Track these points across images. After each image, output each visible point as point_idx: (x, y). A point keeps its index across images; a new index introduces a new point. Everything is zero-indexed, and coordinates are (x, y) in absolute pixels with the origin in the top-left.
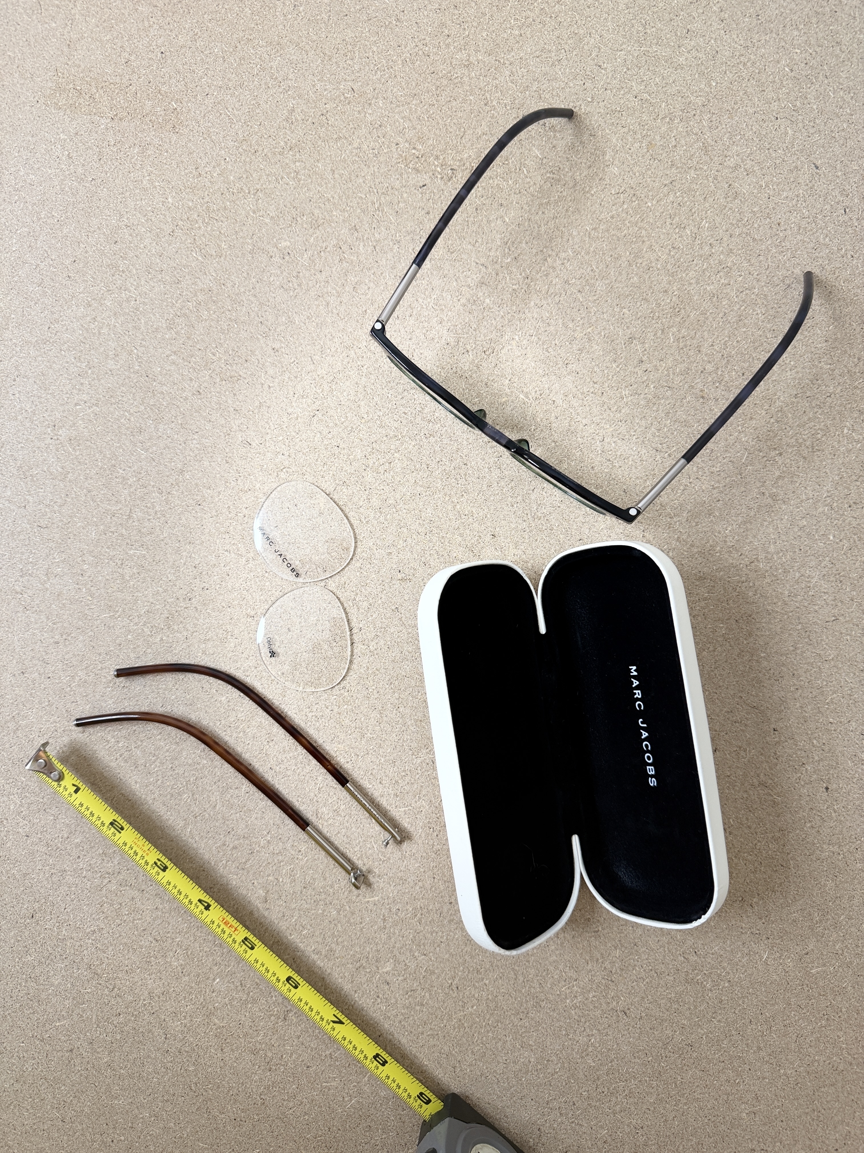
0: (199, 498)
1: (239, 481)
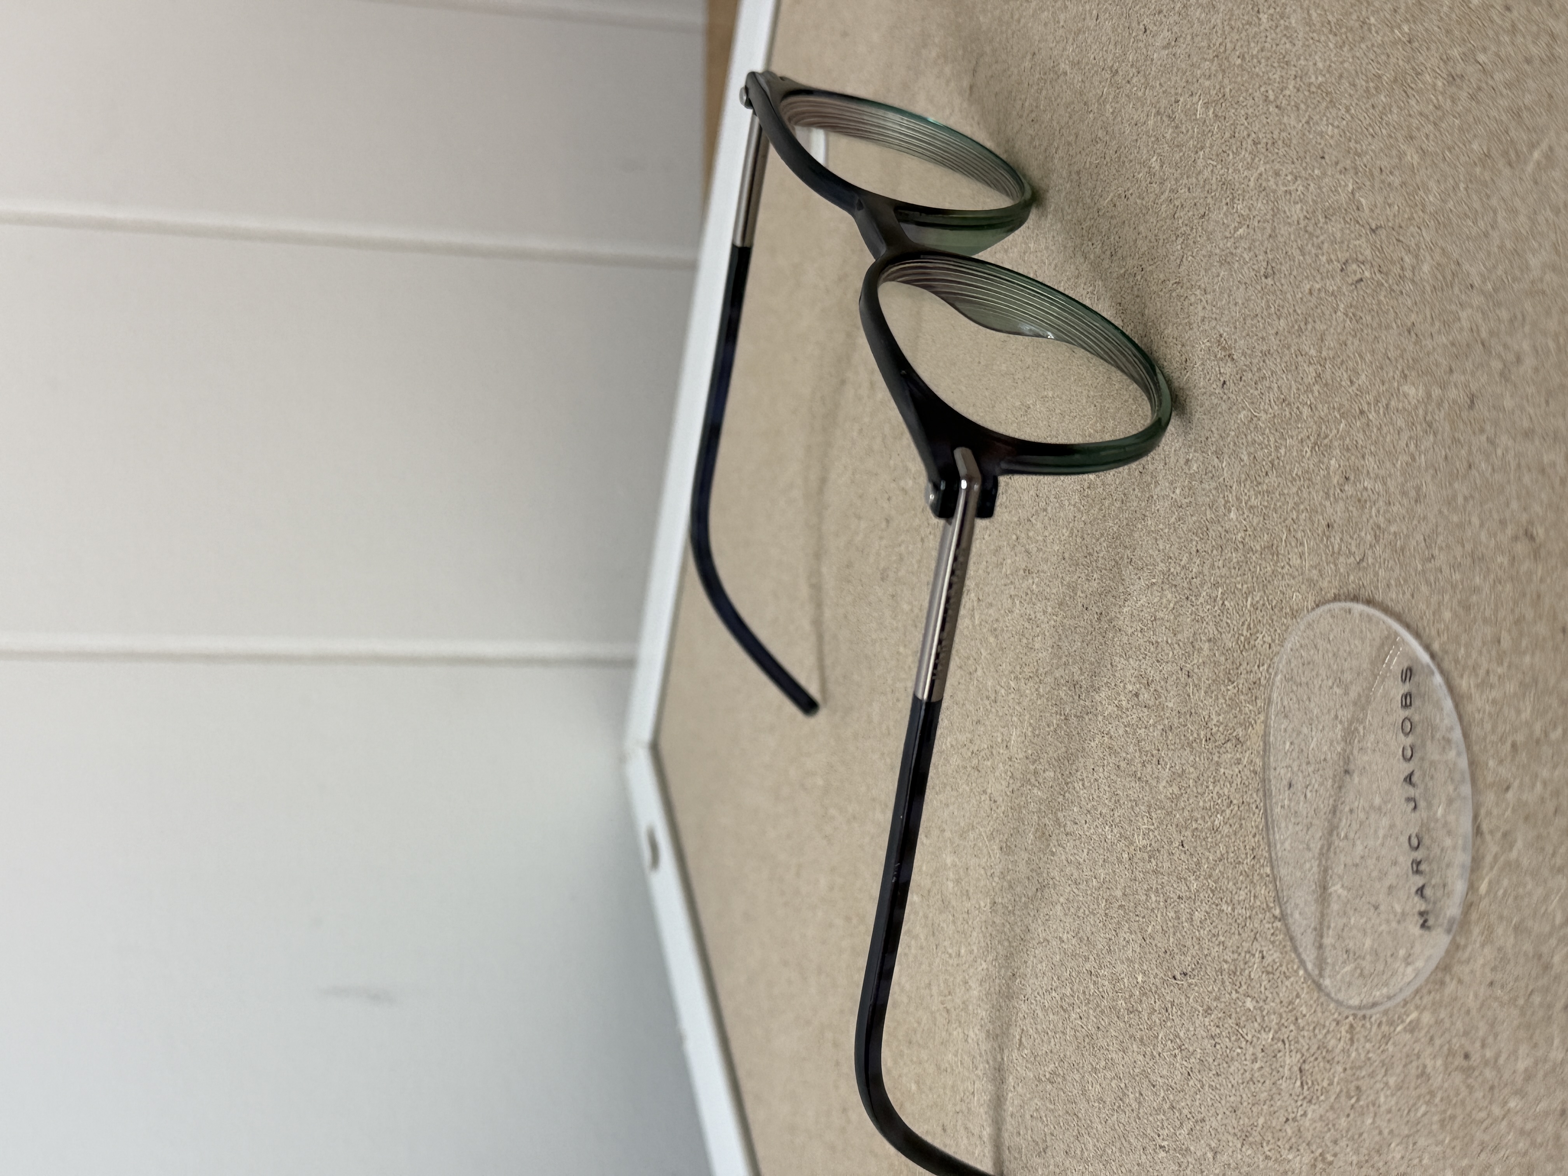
0: (1457, 1079)
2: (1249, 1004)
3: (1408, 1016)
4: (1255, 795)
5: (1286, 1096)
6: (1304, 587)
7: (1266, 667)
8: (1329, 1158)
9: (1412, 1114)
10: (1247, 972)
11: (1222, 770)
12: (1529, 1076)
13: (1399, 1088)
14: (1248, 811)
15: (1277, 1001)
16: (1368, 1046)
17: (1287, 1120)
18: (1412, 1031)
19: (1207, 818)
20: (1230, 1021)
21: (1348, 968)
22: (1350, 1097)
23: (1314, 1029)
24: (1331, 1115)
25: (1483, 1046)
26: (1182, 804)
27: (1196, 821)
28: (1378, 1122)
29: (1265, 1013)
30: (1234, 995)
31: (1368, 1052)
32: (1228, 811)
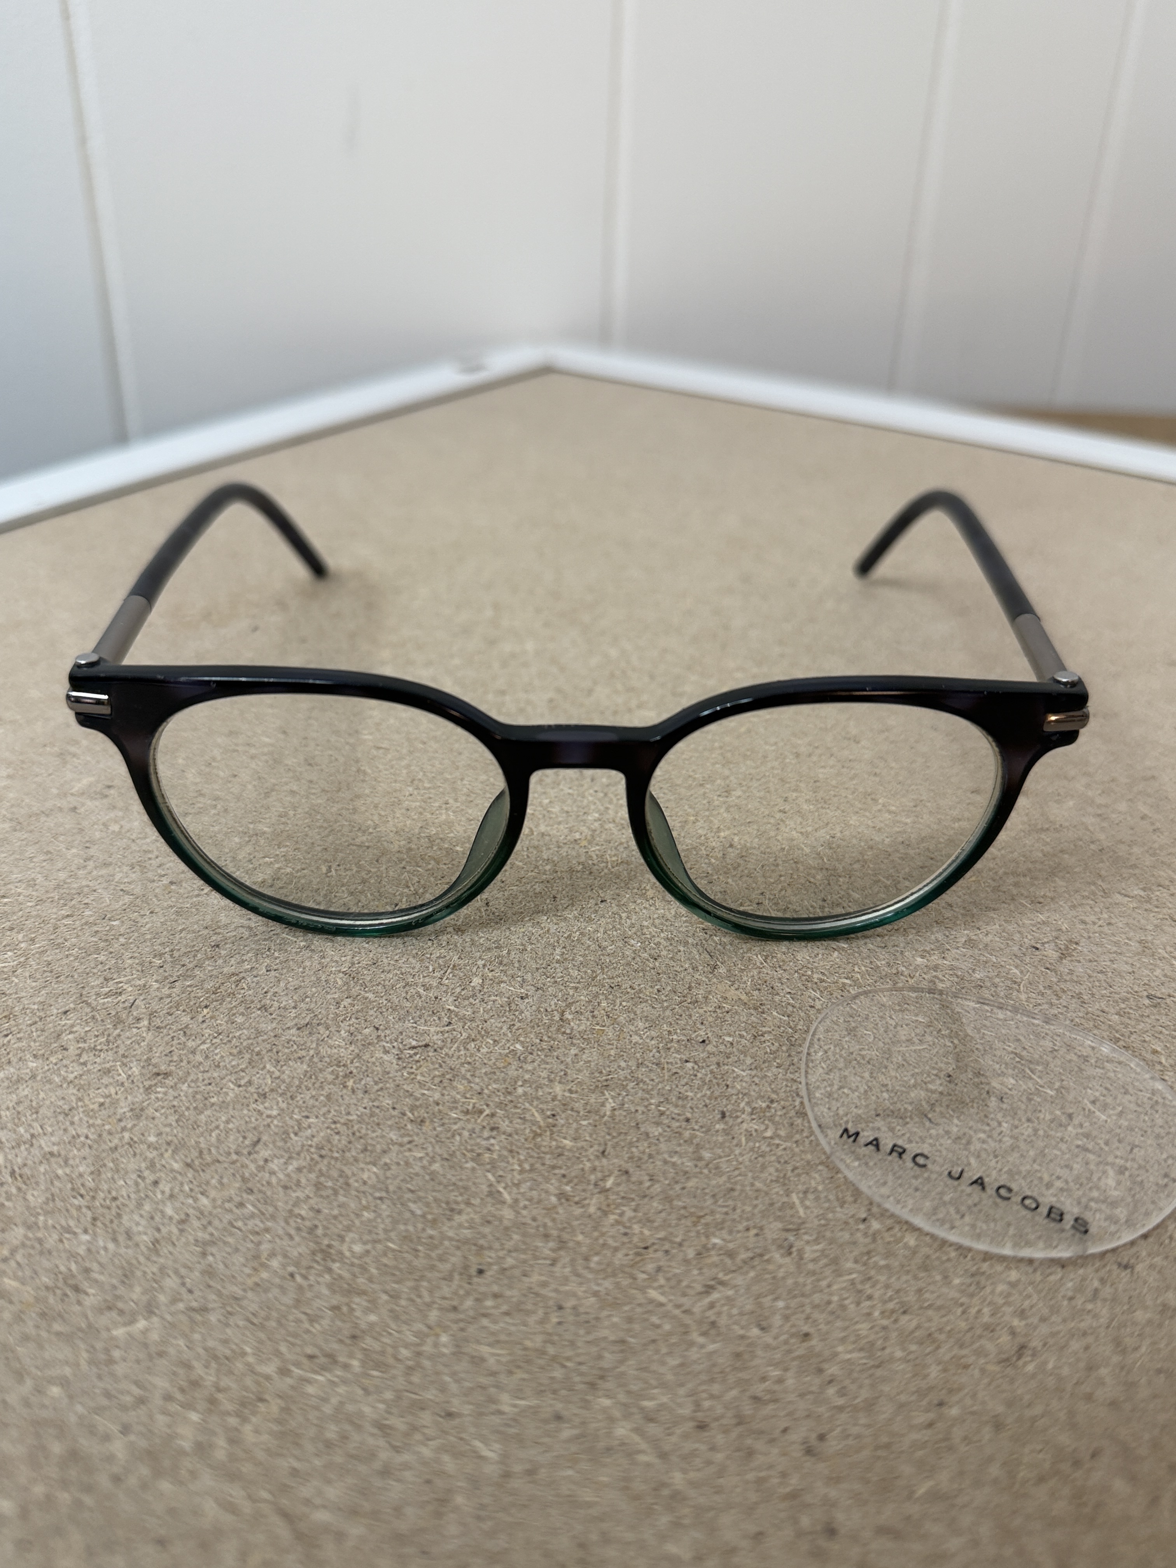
0: (456, 1259)
1: (504, 1125)
2: (476, 981)
3: (505, 1188)
4: (669, 988)
5: (399, 1026)
6: (881, 1044)
7: (791, 1001)
8: (350, 1083)
9: (409, 1195)
10: (505, 978)
11: (682, 949)
12: (478, 1361)
13: (433, 1176)
14: (652, 981)
15: (486, 1017)
16: (466, 1134)
17: (377, 1029)
18: (490, 1194)
19: (634, 930)
20: (456, 958)
21: (538, 1117)
22: (413, 1109)
23: (469, 1063)
24: (391, 1085)
25: (496, 1296)
26: (639, 901)
27: (628, 917)
28: (395, 1148)
29: (471, 1000)
30: (480, 963)
31: (460, 1135)
32: (646, 955)
